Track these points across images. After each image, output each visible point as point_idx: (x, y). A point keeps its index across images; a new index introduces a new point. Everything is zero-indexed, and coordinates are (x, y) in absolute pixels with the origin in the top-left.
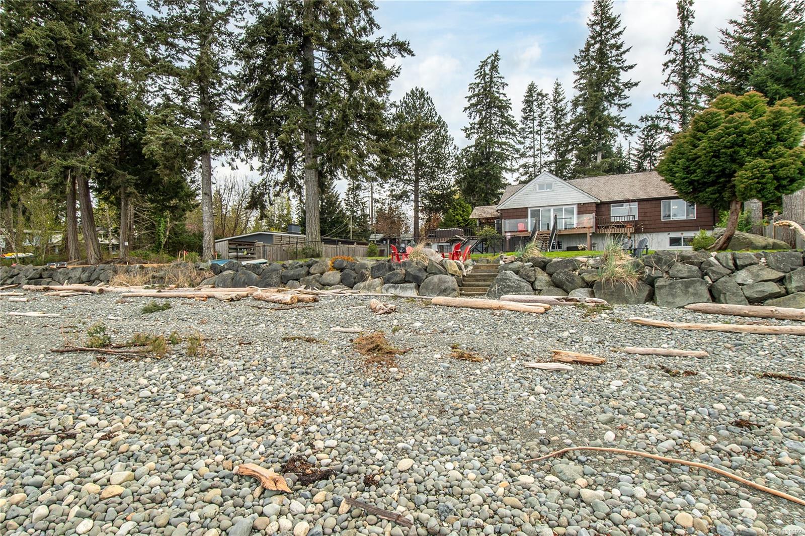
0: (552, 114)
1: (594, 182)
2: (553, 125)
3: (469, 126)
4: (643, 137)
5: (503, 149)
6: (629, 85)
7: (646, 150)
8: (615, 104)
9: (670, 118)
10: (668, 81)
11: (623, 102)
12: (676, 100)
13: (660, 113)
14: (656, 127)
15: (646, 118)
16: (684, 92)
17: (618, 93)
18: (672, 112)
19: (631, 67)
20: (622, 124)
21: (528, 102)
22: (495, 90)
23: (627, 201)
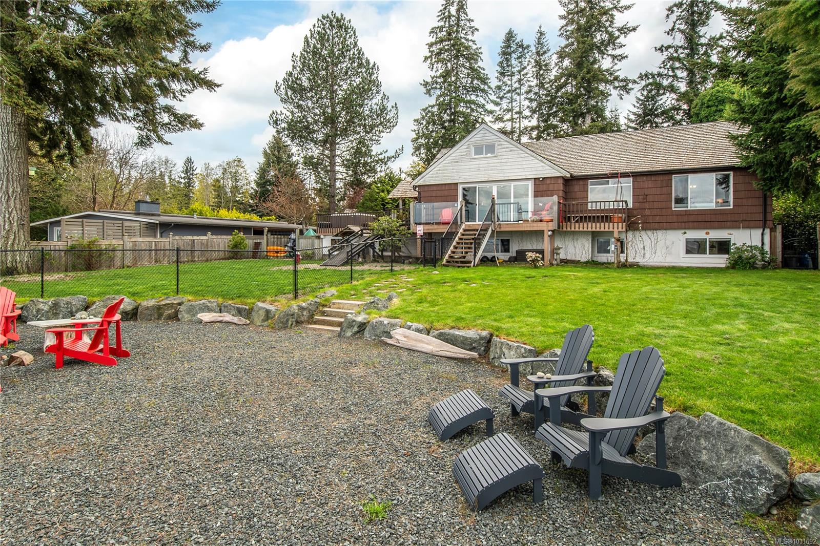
0: (534, 69)
1: (566, 145)
2: (534, 82)
3: (429, 80)
4: (642, 98)
5: (472, 110)
6: (625, 30)
7: (646, 115)
8: (608, 55)
9: (675, 76)
10: (673, 29)
11: (618, 52)
12: (682, 54)
13: (662, 70)
14: (659, 86)
15: (646, 75)
16: (692, 43)
17: (612, 40)
18: (677, 68)
19: (627, 8)
20: (616, 78)
21: (506, 54)
22: (462, 35)
23: (614, 176)
